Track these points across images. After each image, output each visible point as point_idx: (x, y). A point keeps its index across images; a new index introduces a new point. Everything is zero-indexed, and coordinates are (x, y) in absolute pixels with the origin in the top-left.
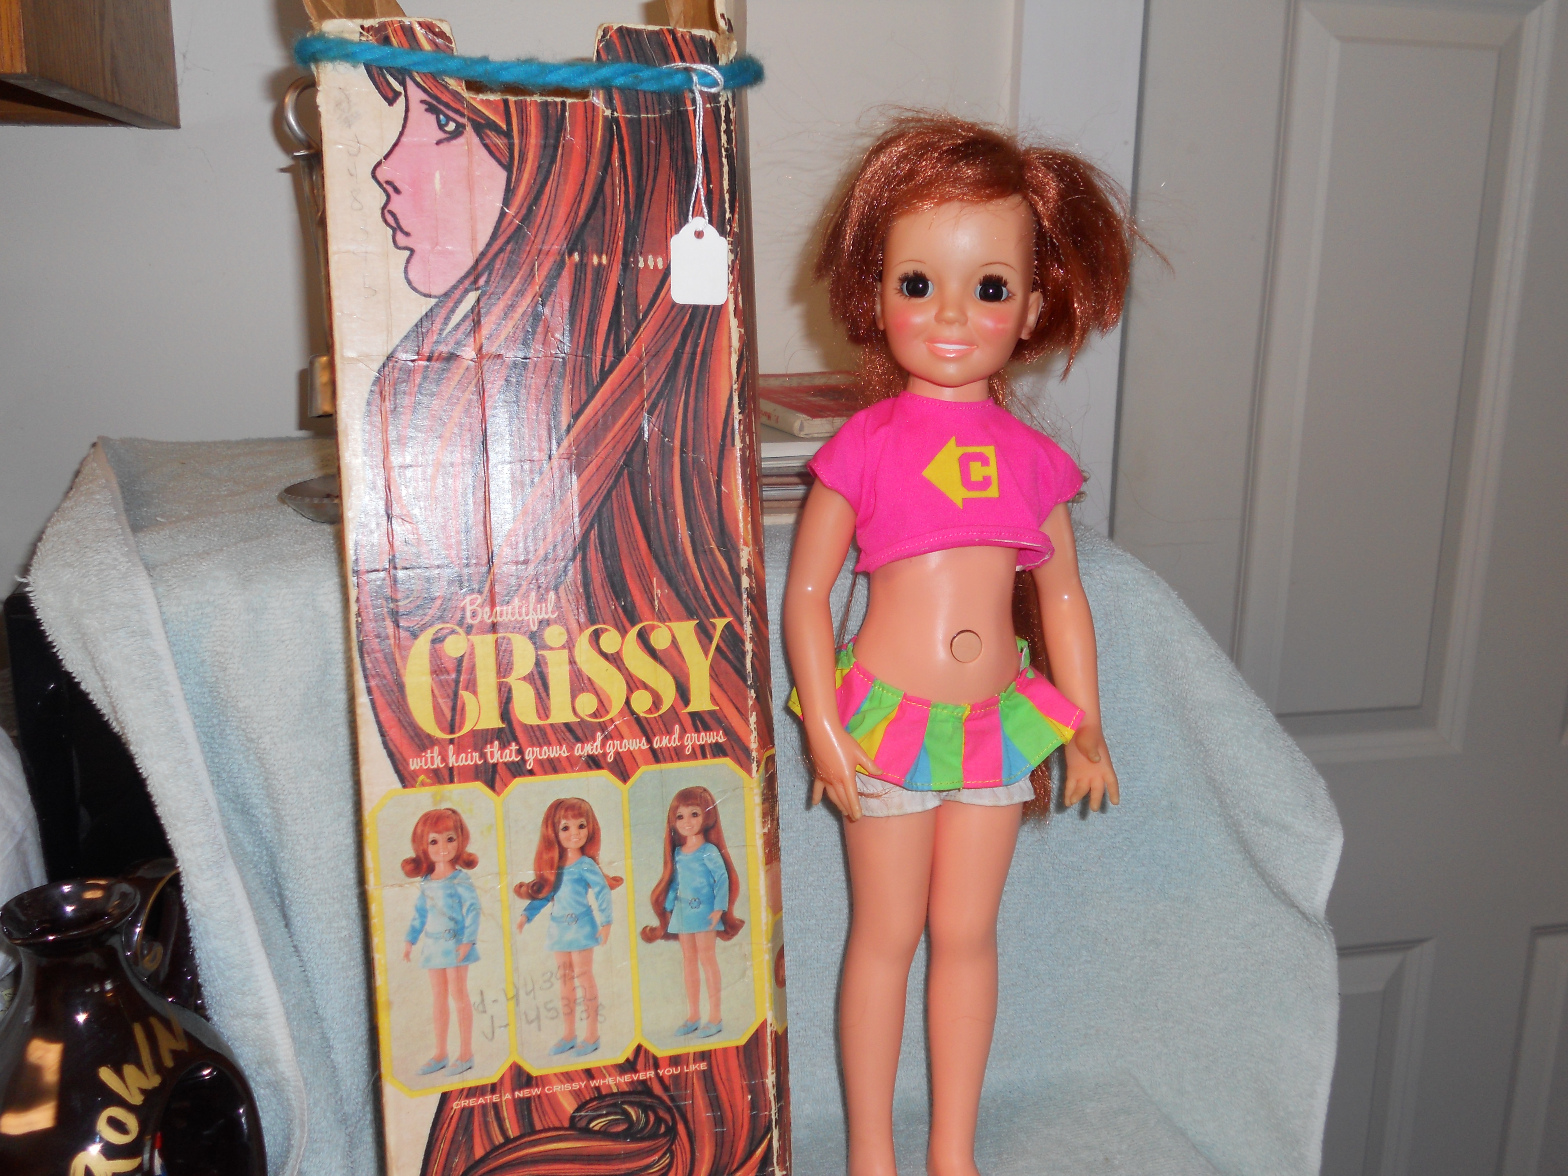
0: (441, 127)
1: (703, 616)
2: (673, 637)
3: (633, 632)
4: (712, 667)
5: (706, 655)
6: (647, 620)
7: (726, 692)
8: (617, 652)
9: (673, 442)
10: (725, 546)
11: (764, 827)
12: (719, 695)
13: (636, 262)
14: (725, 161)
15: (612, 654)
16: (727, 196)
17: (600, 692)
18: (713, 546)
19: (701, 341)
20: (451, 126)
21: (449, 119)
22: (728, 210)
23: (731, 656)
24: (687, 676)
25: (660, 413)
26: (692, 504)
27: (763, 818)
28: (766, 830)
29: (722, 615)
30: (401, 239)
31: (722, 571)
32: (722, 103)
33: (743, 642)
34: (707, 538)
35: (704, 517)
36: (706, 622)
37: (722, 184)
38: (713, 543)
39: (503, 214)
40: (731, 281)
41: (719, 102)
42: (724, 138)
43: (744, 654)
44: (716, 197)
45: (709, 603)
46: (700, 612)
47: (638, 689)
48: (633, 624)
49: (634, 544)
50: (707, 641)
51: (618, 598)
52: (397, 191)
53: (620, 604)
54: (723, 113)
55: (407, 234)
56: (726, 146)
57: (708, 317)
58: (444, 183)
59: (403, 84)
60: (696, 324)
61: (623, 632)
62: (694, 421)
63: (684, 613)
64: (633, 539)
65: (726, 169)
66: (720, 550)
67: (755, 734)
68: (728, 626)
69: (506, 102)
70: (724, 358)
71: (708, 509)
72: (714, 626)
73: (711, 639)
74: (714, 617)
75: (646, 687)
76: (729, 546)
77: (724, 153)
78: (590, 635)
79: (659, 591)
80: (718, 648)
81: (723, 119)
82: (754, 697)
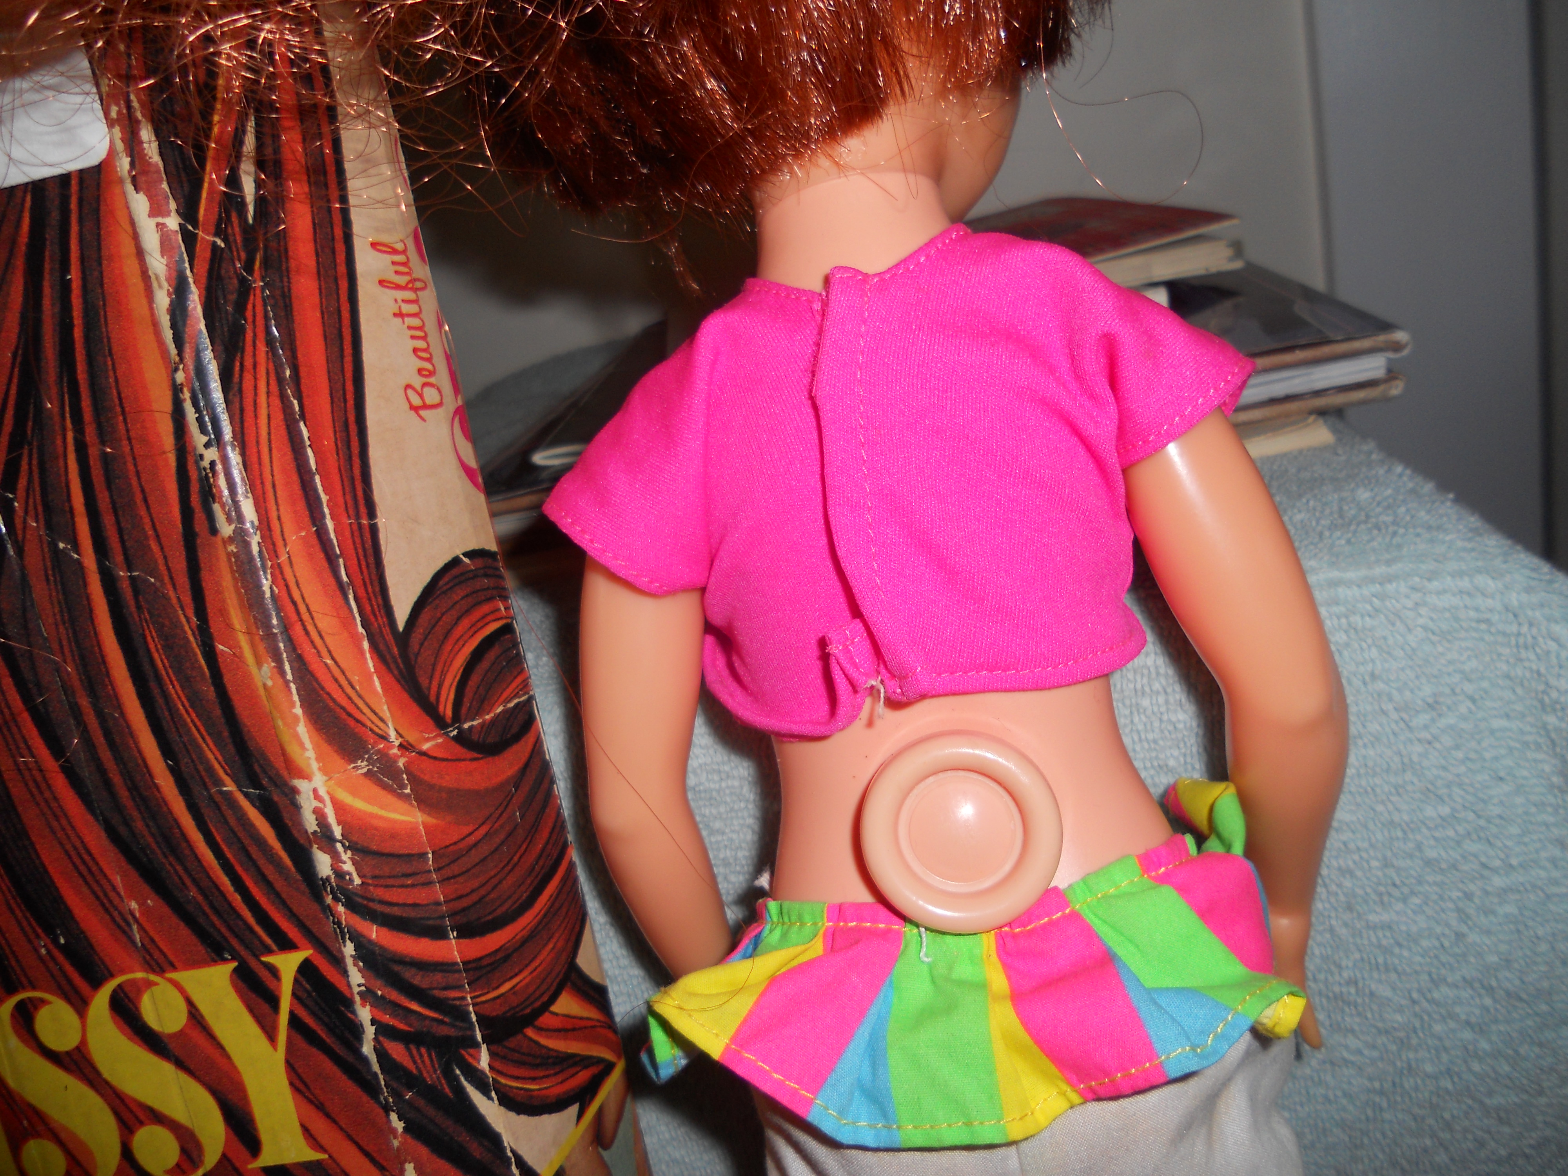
1: (243, 952)
2: (190, 1003)
3: (101, 1000)
4: (290, 1066)
5: (272, 1038)
6: (123, 972)
7: (335, 1122)
8: (78, 1048)
9: (76, 548)
10: (257, 784)
12: (320, 1126)
15: (67, 1053)
17: (63, 1136)
18: (230, 787)
19: (74, 275)
23: (329, 1040)
24: (241, 1089)
25: (30, 482)
26: (156, 691)
29: (287, 945)
31: (260, 842)
33: (348, 1003)
34: (210, 770)
35: (189, 717)
36: (253, 963)
38: (227, 779)
43: (357, 1030)
45: (251, 920)
46: (235, 943)
47: (142, 1124)
48: (97, 984)
49: (54, 805)
50: (266, 1008)
51: (50, 931)
53: (55, 941)
57: (74, 205)
60: (51, 235)
61: (80, 1005)
62: (109, 488)
63: (201, 949)
64: (47, 794)
66: (246, 795)
68: (306, 969)
70: (138, 304)
71: (195, 700)
72: (274, 972)
73: (274, 1002)
74: (270, 952)
75: (158, 1118)
76: (265, 782)
78: (13, 1016)
79: (134, 905)
80: (294, 1021)
82: (400, 1130)
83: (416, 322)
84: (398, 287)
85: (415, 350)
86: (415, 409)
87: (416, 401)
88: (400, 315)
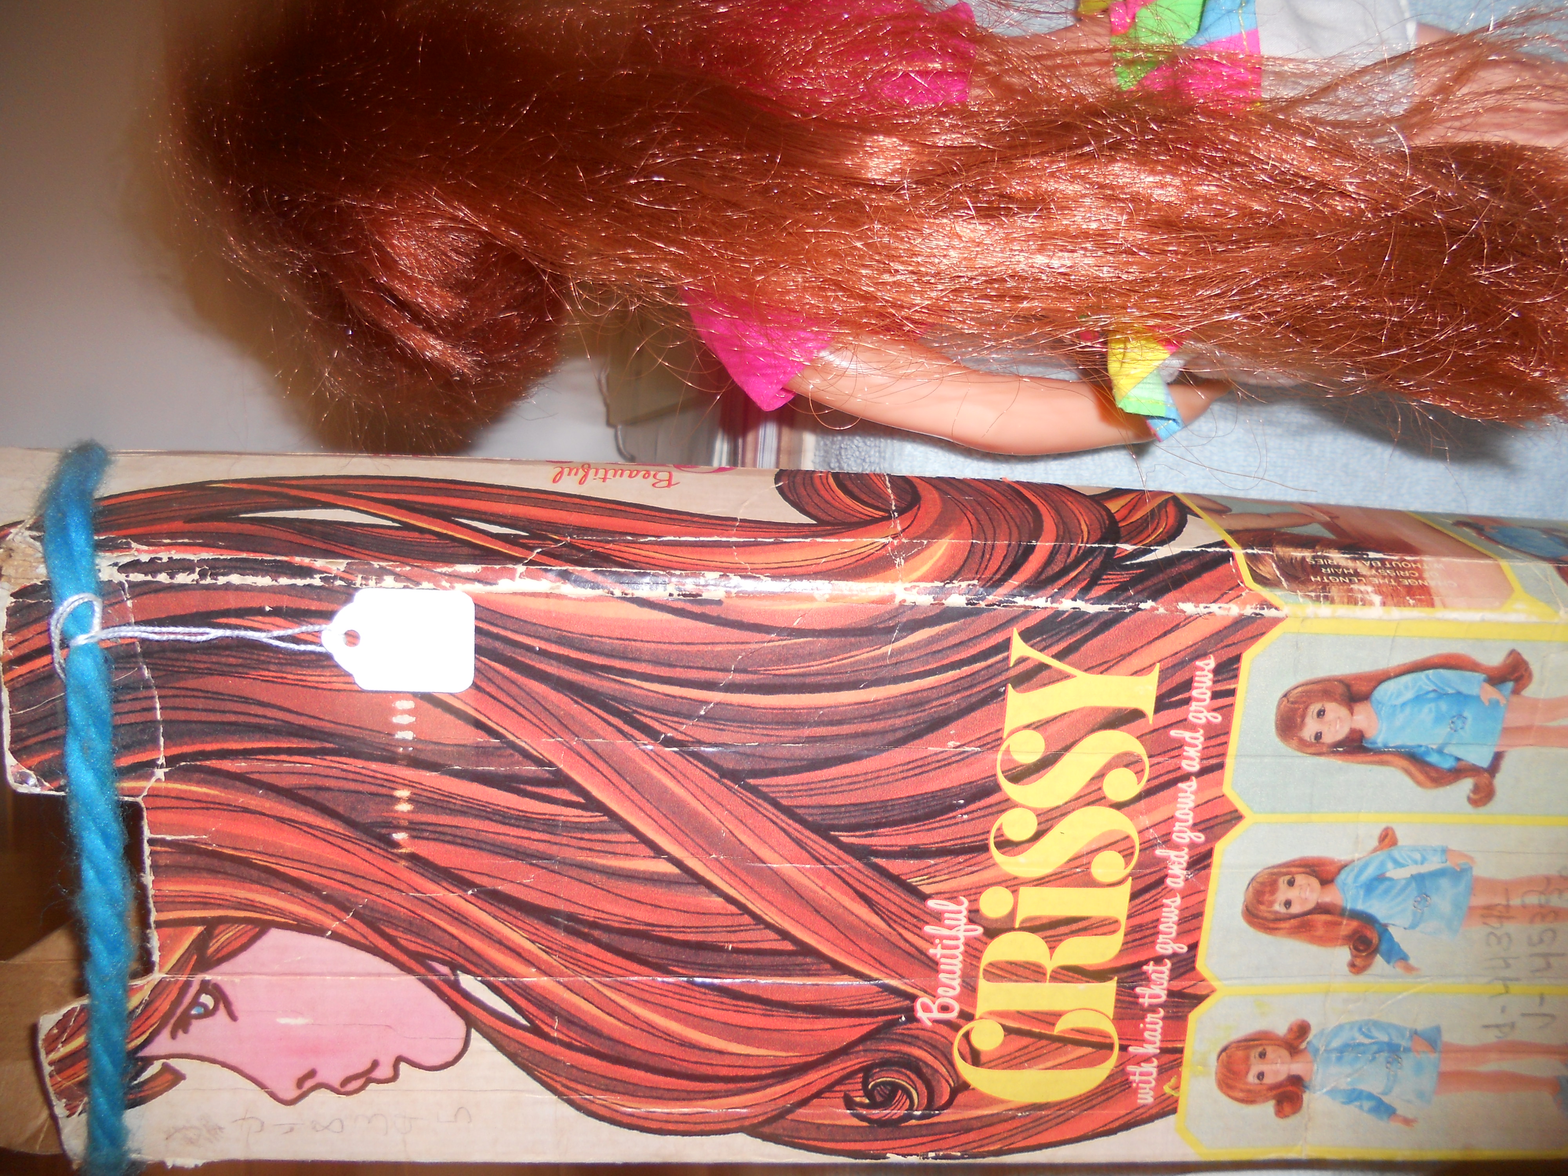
0: (208, 1013)
1: (1003, 677)
2: (1028, 727)
3: (1009, 789)
4: (1087, 670)
5: (1068, 676)
6: (995, 767)
7: (1136, 650)
8: (1038, 815)
9: (707, 703)
10: (891, 630)
11: (1371, 604)
12: (1136, 662)
13: (404, 742)
14: (222, 580)
15: (1039, 824)
16: (284, 581)
17: (1094, 847)
18: (888, 649)
19: (537, 644)
20: (207, 1000)
21: (195, 1002)
22: (308, 581)
23: (1079, 636)
24: (1096, 710)
25: (657, 720)
26: (813, 680)
27: (1356, 603)
28: (1377, 599)
29: (1006, 645)
30: (383, 1072)
31: (931, 640)
32: (122, 577)
33: (1058, 613)
34: (873, 659)
36: (1012, 673)
37: (263, 589)
38: (884, 650)
39: (336, 936)
40: (431, 586)
41: (121, 584)
42: (182, 578)
43: (1077, 614)
44: (286, 602)
45: (983, 664)
46: (995, 681)
47: (1100, 788)
48: (997, 788)
49: (869, 776)
50: (1045, 674)
51: (953, 808)
52: (312, 1074)
53: (961, 806)
54: (137, 577)
55: (375, 1064)
56: (196, 576)
57: (495, 630)
58: (296, 1013)
59: (148, 1061)
60: (509, 651)
62: (675, 666)
63: (993, 706)
64: (861, 778)
65: (235, 579)
66: (897, 640)
67: (1214, 607)
69: (159, 924)
71: (826, 654)
72: (1022, 660)
73: (1043, 667)
74: (1007, 658)
75: (1100, 776)
76: (891, 623)
77: (208, 581)
78: (1003, 853)
79: (951, 744)
80: (1059, 656)
81: (149, 578)
82: (1153, 604)
83: (611, 473)
84: (585, 476)
85: (630, 476)
86: (669, 485)
87: (666, 483)
88: (604, 479)
